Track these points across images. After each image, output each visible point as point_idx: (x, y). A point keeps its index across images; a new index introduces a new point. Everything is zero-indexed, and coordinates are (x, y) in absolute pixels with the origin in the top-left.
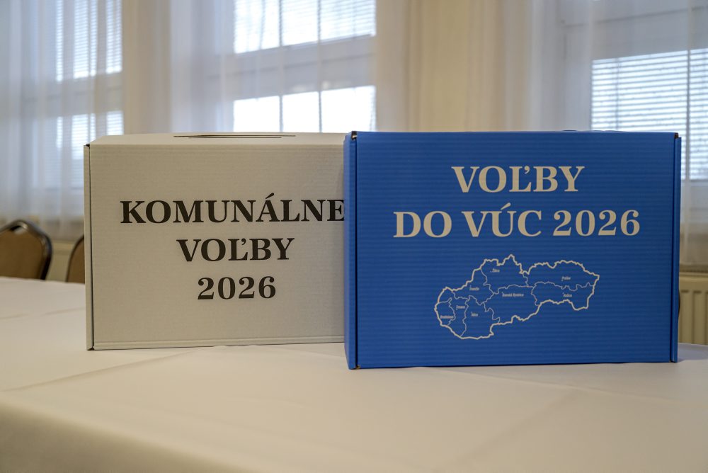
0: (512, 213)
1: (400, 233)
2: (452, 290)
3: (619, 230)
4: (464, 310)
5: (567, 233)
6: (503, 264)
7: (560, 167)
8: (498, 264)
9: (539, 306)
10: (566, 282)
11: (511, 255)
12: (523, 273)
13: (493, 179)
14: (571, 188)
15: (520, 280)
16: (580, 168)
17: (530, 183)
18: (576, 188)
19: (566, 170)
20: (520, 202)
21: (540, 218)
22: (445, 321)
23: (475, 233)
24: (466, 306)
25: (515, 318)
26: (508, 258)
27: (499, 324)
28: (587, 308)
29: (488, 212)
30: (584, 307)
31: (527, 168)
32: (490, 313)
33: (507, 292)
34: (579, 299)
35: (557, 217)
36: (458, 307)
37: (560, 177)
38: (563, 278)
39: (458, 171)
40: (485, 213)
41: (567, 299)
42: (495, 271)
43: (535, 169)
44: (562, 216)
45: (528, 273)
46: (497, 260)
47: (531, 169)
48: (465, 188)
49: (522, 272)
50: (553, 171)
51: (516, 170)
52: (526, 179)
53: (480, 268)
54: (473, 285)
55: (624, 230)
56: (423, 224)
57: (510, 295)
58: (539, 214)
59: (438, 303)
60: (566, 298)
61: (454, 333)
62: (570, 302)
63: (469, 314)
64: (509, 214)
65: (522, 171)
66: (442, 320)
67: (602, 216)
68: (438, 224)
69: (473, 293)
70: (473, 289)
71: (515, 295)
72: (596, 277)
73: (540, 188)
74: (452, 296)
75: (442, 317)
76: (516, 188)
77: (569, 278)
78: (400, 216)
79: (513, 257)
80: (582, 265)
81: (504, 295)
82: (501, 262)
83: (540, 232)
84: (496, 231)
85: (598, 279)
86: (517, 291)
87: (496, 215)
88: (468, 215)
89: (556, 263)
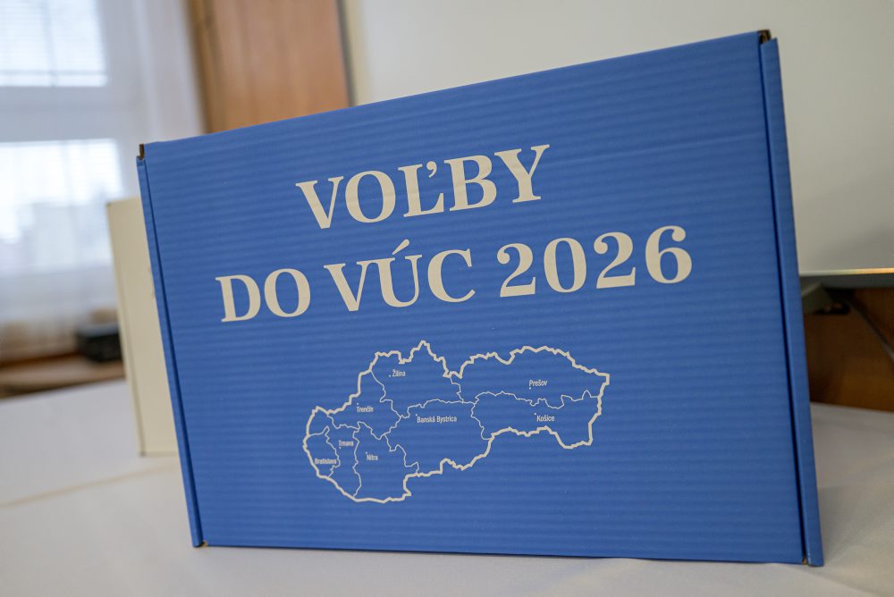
0: (414, 259)
1: (230, 315)
2: (328, 413)
3: (643, 274)
4: (351, 448)
5: (529, 289)
6: (409, 360)
7: (496, 154)
8: (402, 361)
9: (491, 440)
10: (537, 393)
11: (423, 342)
12: (449, 376)
13: (370, 197)
14: (526, 193)
15: (446, 388)
16: (539, 150)
17: (442, 195)
18: (535, 193)
19: (510, 158)
20: (428, 235)
21: (470, 265)
22: (325, 470)
23: (353, 304)
24: (355, 442)
25: (446, 465)
26: (418, 349)
27: (416, 474)
28: (589, 443)
29: (370, 262)
30: (583, 443)
31: (432, 166)
32: (399, 455)
33: (425, 413)
34: (571, 424)
35: (503, 258)
36: (342, 443)
37: (501, 175)
38: (531, 382)
39: (308, 188)
40: (364, 264)
41: (545, 426)
42: (397, 374)
43: (449, 165)
44: (515, 255)
45: (460, 376)
46: (399, 353)
47: (440, 165)
48: (324, 221)
49: (447, 375)
50: (484, 164)
51: (410, 172)
52: (435, 186)
53: (370, 370)
54: (361, 401)
55: (656, 273)
56: (264, 295)
57: (430, 420)
58: (466, 255)
59: (308, 436)
60: (542, 424)
61: (341, 489)
62: (551, 432)
63: (362, 458)
64: (409, 261)
65: (422, 174)
66: (317, 466)
67: (600, 247)
68: (287, 293)
69: (364, 416)
70: (363, 410)
71: (440, 420)
72: (604, 379)
73: (461, 202)
74: (329, 423)
75: (317, 461)
76: (415, 209)
77: (545, 383)
78: (226, 282)
79: (428, 345)
80: (567, 354)
81: (419, 420)
82: (406, 355)
83: (472, 293)
84: (390, 298)
85: (607, 383)
86: (444, 411)
87: (384, 265)
88: (336, 271)
89: (512, 353)
